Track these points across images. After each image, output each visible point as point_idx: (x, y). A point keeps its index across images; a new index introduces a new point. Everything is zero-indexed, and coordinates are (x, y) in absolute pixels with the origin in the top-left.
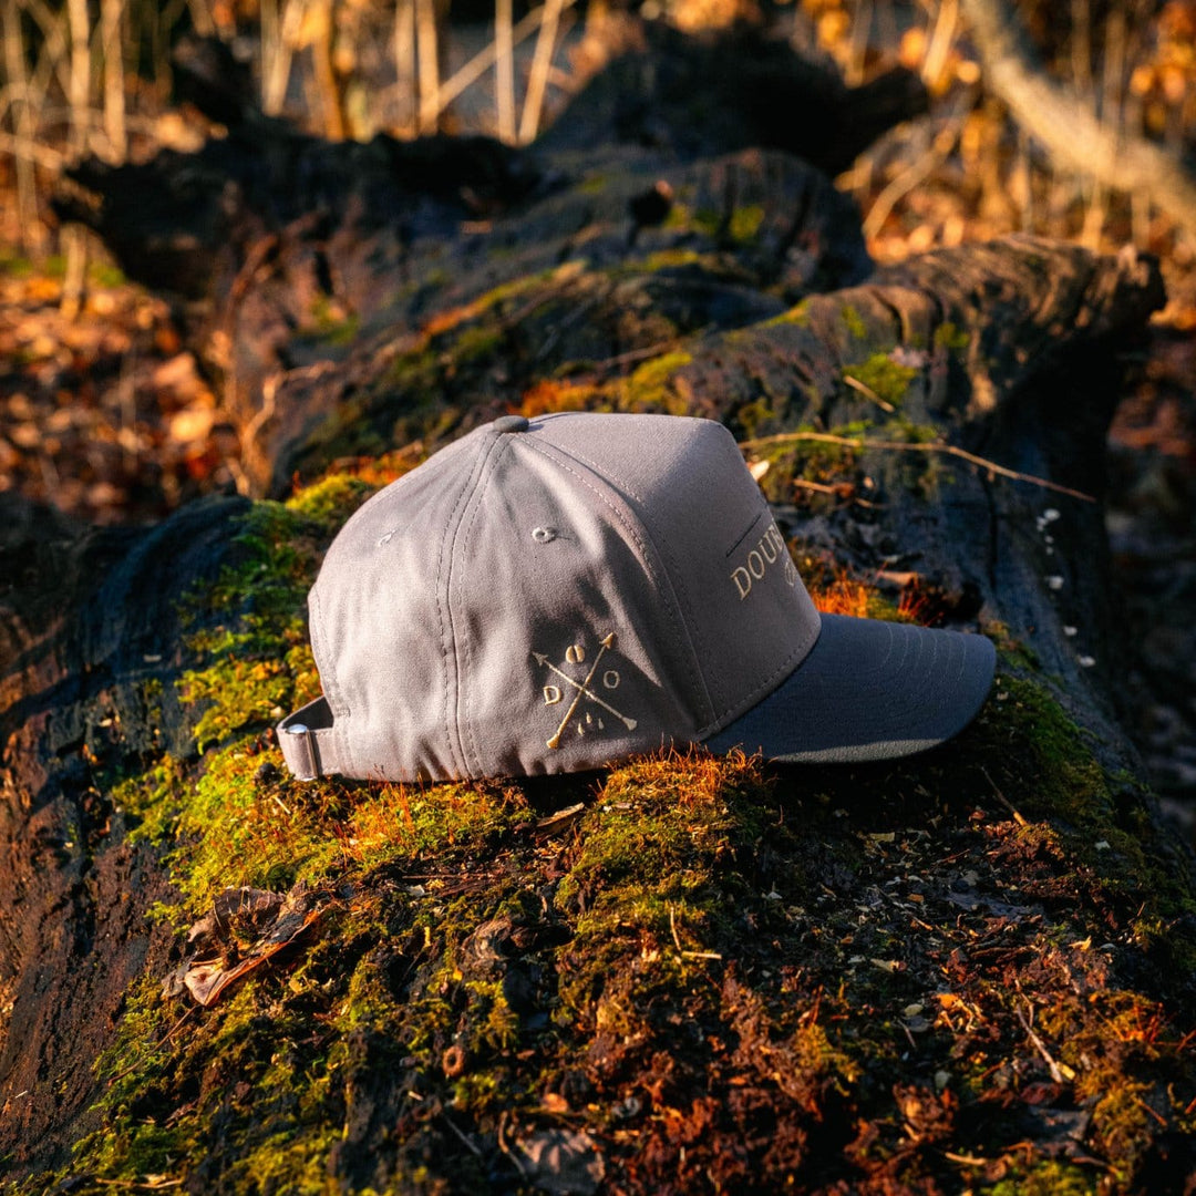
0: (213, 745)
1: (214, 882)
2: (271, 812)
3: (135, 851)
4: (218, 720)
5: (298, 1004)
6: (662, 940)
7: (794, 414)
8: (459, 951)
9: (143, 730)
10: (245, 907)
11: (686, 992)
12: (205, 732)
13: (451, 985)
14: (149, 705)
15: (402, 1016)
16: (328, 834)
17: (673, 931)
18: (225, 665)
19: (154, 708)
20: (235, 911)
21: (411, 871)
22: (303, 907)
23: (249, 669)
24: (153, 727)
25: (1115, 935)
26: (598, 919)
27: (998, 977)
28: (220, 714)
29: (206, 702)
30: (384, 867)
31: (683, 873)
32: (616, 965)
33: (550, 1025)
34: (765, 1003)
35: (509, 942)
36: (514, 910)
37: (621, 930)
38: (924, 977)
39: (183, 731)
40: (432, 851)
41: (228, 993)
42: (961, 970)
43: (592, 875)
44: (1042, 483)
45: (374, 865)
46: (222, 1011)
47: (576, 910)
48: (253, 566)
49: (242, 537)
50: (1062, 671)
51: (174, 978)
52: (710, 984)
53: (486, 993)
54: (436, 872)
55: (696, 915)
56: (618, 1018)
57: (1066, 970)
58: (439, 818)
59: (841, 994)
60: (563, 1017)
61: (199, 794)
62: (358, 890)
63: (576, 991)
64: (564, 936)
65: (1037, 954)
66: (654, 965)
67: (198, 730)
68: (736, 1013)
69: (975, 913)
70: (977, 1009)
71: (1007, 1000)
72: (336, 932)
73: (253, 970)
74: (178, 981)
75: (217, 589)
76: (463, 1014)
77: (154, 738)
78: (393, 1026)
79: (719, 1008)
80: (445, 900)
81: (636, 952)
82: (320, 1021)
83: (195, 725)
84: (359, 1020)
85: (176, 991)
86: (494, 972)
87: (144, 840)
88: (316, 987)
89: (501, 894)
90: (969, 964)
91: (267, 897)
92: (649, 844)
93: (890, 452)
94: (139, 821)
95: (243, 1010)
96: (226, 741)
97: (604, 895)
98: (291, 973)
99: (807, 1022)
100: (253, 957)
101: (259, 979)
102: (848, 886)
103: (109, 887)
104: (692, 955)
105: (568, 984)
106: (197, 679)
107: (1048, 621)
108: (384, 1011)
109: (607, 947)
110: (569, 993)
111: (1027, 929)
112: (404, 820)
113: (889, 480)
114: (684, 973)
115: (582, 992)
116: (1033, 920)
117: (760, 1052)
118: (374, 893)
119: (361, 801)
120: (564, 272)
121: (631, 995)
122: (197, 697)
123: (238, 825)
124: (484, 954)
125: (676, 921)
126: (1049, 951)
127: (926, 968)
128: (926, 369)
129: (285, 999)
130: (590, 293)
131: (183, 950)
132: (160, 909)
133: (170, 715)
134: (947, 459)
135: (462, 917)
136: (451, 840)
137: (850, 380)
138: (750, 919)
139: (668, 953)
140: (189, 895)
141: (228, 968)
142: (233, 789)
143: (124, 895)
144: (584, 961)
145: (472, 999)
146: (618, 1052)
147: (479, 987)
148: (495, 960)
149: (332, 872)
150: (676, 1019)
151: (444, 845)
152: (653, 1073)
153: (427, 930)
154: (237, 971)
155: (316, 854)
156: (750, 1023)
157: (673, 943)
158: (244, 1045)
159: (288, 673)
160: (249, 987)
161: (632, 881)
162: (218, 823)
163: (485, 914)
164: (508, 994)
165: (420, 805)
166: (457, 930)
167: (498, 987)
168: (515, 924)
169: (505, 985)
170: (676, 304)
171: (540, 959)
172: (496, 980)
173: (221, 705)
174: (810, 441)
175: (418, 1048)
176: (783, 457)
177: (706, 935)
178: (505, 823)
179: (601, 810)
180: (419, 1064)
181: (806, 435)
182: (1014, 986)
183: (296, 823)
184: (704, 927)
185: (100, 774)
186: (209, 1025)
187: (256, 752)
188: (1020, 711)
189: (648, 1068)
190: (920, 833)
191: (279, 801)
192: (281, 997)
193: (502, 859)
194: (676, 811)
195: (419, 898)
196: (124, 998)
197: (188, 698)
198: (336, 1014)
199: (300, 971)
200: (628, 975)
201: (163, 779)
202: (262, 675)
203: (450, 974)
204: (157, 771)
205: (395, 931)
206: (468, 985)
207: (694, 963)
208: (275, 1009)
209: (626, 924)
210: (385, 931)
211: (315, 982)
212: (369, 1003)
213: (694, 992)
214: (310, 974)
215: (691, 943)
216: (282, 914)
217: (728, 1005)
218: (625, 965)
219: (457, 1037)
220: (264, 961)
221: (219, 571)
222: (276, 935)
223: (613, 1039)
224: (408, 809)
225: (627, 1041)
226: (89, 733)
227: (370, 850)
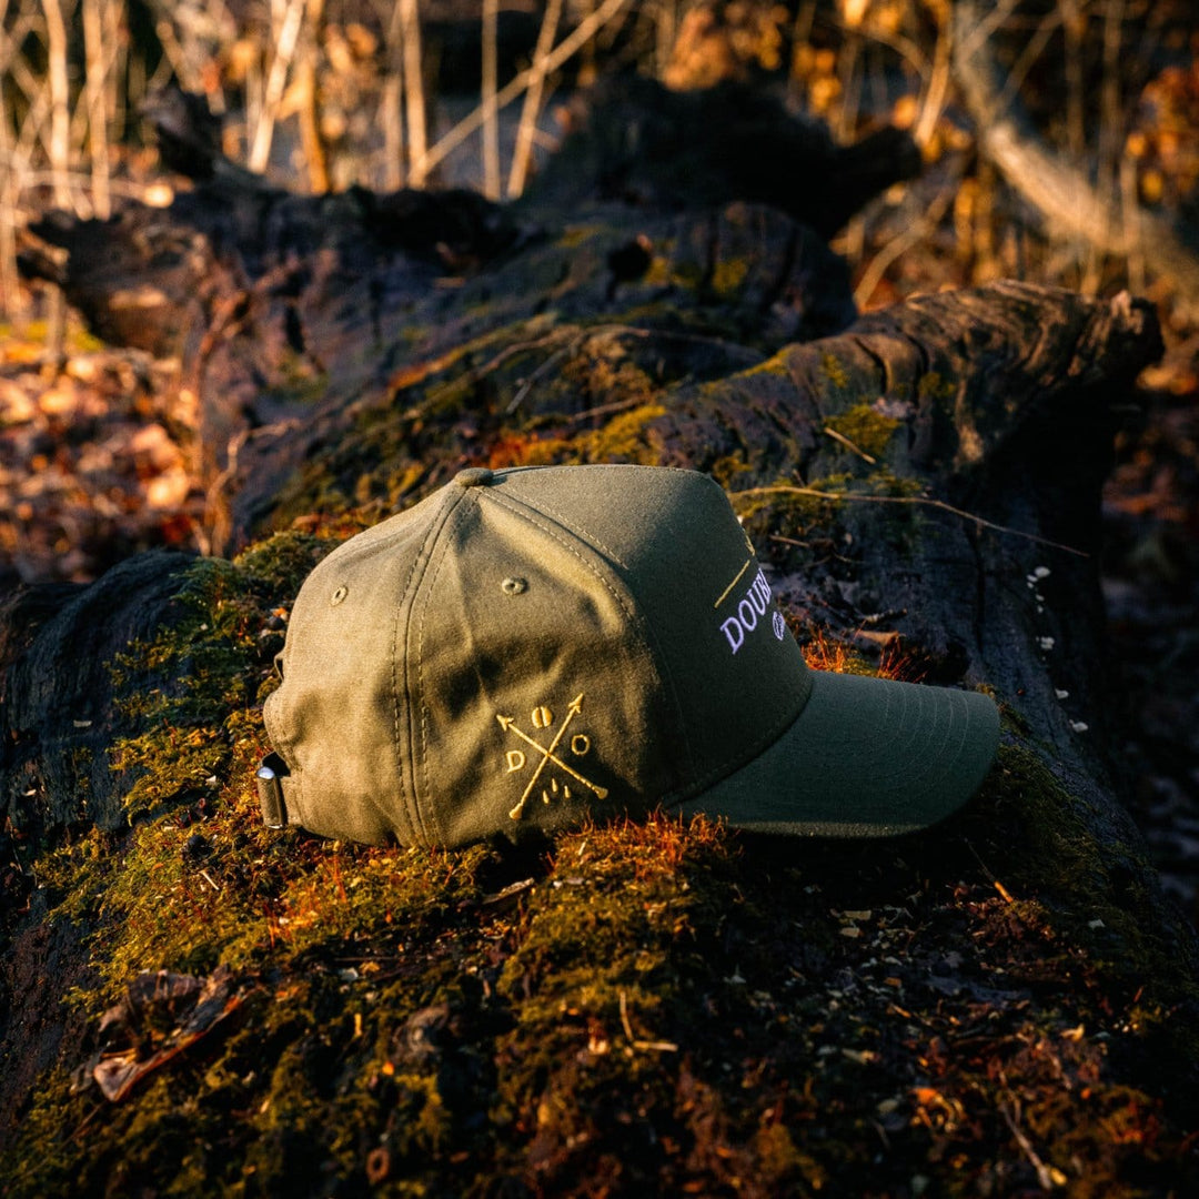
0: (144, 816)
1: (134, 964)
2: (199, 889)
3: (54, 931)
4: (149, 789)
5: (214, 1100)
6: (611, 1030)
7: (771, 466)
8: (390, 1042)
9: (70, 801)
10: (162, 992)
11: (637, 1087)
12: (135, 803)
13: (382, 1078)
14: (77, 774)
15: (325, 1115)
16: (257, 913)
17: (625, 1021)
18: (159, 730)
19: (82, 777)
20: (150, 997)
21: (343, 953)
22: (224, 992)
23: (184, 735)
24: (81, 797)
25: (1110, 1021)
26: (544, 1006)
27: (981, 1069)
28: (151, 783)
29: (136, 770)
30: (314, 949)
31: (638, 955)
32: (561, 1057)
33: (488, 1124)
34: (724, 1100)
35: (445, 1029)
36: (452, 996)
37: (567, 1019)
38: (902, 1069)
39: (112, 800)
40: (368, 931)
41: (141, 1086)
42: (941, 1061)
43: (539, 957)
44: (1032, 537)
45: (303, 946)
46: (131, 1108)
47: (520, 996)
48: (194, 626)
49: (182, 595)
50: (1053, 736)
51: (83, 1071)
52: (663, 1079)
53: (418, 1087)
54: (371, 953)
55: (651, 1001)
56: (561, 1116)
57: (1056, 1062)
58: (377, 894)
59: (807, 1087)
60: (504, 1115)
61: (126, 868)
62: (285, 974)
63: (517, 1086)
64: (506, 1023)
65: (1024, 1045)
66: (603, 1058)
67: (128, 800)
68: (691, 1112)
69: (957, 998)
70: (958, 1106)
71: (991, 1095)
72: (260, 1020)
73: (167, 1063)
74: (87, 1075)
75: (153, 650)
76: (393, 1113)
77: (81, 808)
78: (315, 1125)
79: (673, 1106)
80: (379, 986)
81: (583, 1042)
82: (238, 1118)
83: (125, 795)
84: (279, 1118)
85: (85, 1085)
86: (427, 1066)
87: (63, 919)
88: (234, 1081)
89: (439, 978)
90: (949, 1053)
91: (186, 981)
92: (600, 923)
93: (873, 505)
94: (61, 898)
95: (155, 1107)
96: (157, 812)
97: (551, 980)
98: (209, 1066)
99: (770, 1121)
100: (167, 1048)
101: (173, 1073)
102: (819, 968)
103: (25, 970)
104: (643, 1046)
105: (508, 1079)
106: (129, 745)
107: (1038, 684)
108: (307, 1109)
109: (552, 1037)
110: (510, 1089)
111: (1012, 1018)
112: (339, 897)
113: (870, 535)
114: (636, 1066)
115: (523, 1088)
116: (1020, 1006)
117: (717, 1156)
118: (303, 977)
119: (295, 876)
120: (535, 324)
121: (576, 1091)
122: (127, 765)
123: (163, 903)
124: (417, 1043)
125: (628, 1008)
126: (1037, 1040)
127: (903, 1060)
128: (910, 419)
129: (200, 1095)
130: (563, 345)
131: (95, 1042)
132: (77, 994)
133: (99, 784)
134: (931, 512)
135: (395, 1003)
136: (388, 919)
137: (830, 431)
138: (710, 1006)
139: (618, 1044)
140: (107, 978)
141: (140, 1060)
142: (160, 864)
143: (41, 980)
144: (526, 1053)
145: (403, 1095)
146: (561, 1155)
147: (412, 1081)
148: (429, 1053)
149: (257, 954)
150: (625, 1118)
151: (380, 924)
152: (598, 1179)
153: (358, 1018)
154: (149, 1064)
155: (243, 935)
156: (708, 1121)
157: (623, 1032)
158: (153, 1146)
159: (226, 739)
160: (162, 1082)
161: (582, 964)
162: (142, 901)
163: (422, 999)
164: (442, 1089)
165: (356, 881)
166: (390, 1018)
167: (431, 1082)
168: (452, 1011)
169: (440, 1081)
170: (652, 355)
171: (479, 1051)
172: (430, 1074)
173: (153, 773)
174: (787, 494)
175: (341, 1150)
176: (759, 511)
177: (656, 1023)
178: (447, 900)
179: (552, 886)
180: (341, 1168)
181: (783, 488)
182: (997, 1080)
183: (224, 900)
184: (658, 1015)
185: (23, 848)
186: (118, 1124)
187: (187, 825)
188: (1007, 778)
189: (592, 1173)
190: (899, 910)
191: (207, 876)
192: (195, 1093)
193: (444, 940)
194: (631, 885)
195: (351, 983)
196: (31, 1093)
197: (117, 766)
198: (256, 1111)
199: (218, 1064)
200: (573, 1069)
201: (89, 853)
202: (198, 741)
203: (380, 1067)
204: (83, 846)
205: (323, 1019)
206: (399, 1079)
207: (647, 1055)
208: (189, 1106)
209: (573, 1012)
210: (310, 1017)
211: (234, 1076)
212: (291, 1099)
213: (646, 1087)
214: (228, 1066)
215: (643, 1032)
216: (201, 1001)
217: (682, 1103)
218: (571, 1057)
219: (384, 1137)
220: (179, 1053)
221: (156, 631)
222: (194, 1023)
223: (555, 1140)
224: (343, 885)
225: (571, 1142)
226: (13, 804)
227: (300, 930)
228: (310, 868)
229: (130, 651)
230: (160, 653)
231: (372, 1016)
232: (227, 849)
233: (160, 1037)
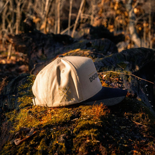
0: (22, 108)
1: (20, 127)
3: (8, 123)
5: (31, 146)
6: (90, 138)
7: (110, 69)
8: (58, 139)
9: (11, 106)
11: (94, 147)
12: (21, 106)
13: (56, 143)
15: (48, 148)
16: (38, 121)
17: (92, 137)
18: (24, 97)
19: (13, 102)
20: (23, 131)
21: (51, 126)
22: (33, 131)
23: (28, 98)
24: (13, 105)
26: (80, 135)
27: (143, 149)
28: (23, 104)
29: (21, 102)
30: (46, 125)
31: (94, 129)
32: (83, 142)
33: (72, 151)
34: (107, 149)
35: (66, 137)
36: (67, 133)
37: (84, 137)
38: (131, 148)
39: (17, 106)
40: (54, 124)
41: (21, 143)
44: (146, 80)
46: (19, 146)
47: (76, 133)
48: (30, 83)
49: (29, 79)
50: (149, 107)
52: (97, 146)
54: (55, 127)
55: (95, 135)
56: (83, 150)
57: (154, 148)
58: (56, 119)
59: (119, 148)
60: (74, 150)
61: (19, 115)
62: (42, 129)
64: (75, 137)
65: (149, 146)
66: (89, 142)
68: (102, 151)
69: (138, 139)
70: (140, 153)
71: (145, 152)
72: (38, 135)
73: (25, 140)
74: (13, 141)
76: (58, 148)
77: (13, 107)
78: (46, 150)
79: (99, 150)
80: (56, 131)
81: (86, 140)
82: (35, 148)
83: (19, 105)
84: (41, 148)
85: (12, 143)
86: (63, 142)
87: (10, 121)
89: (65, 130)
90: (138, 146)
91: (28, 129)
93: (124, 75)
94: (9, 119)
95: (23, 146)
96: (24, 108)
98: (31, 141)
99: (113, 153)
100: (25, 138)
101: (26, 141)
102: (119, 133)
103: (4, 128)
105: (75, 144)
106: (20, 99)
107: (147, 100)
108: (45, 147)
109: (81, 139)
110: (75, 146)
113: (123, 78)
115: (77, 146)
116: (148, 141)
118: (45, 129)
119: (44, 116)
120: (77, 50)
121: (85, 146)
123: (25, 119)
124: (62, 139)
125: (93, 135)
126: (151, 145)
128: (129, 64)
130: (81, 53)
131: (14, 137)
132: (11, 131)
133: (16, 104)
134: (132, 76)
135: (58, 133)
137: (118, 65)
138: (104, 137)
139: (91, 140)
140: (16, 129)
141: (21, 140)
142: (24, 114)
143: (6, 129)
144: (78, 141)
145: (59, 146)
147: (61, 144)
149: (38, 126)
150: (92, 151)
151: (56, 123)
153: (53, 135)
154: (23, 140)
155: (36, 123)
156: (104, 152)
158: (22, 151)
160: (24, 142)
161: (85, 129)
162: (21, 119)
163: (62, 133)
165: (53, 117)
166: (57, 135)
167: (64, 144)
168: (67, 135)
169: (65, 144)
170: (93, 55)
172: (63, 143)
173: (23, 102)
174: (112, 72)
175: (50, 153)
176: (108, 74)
178: (66, 120)
179: (81, 119)
181: (111, 72)
183: (33, 119)
184: (97, 137)
185: (4, 112)
186: (17, 148)
187: (28, 109)
188: (144, 110)
190: (129, 127)
191: (31, 116)
192: (29, 144)
194: (92, 120)
195: (52, 130)
196: (4, 144)
197: (19, 101)
198: (37, 147)
199: (32, 141)
200: (85, 144)
201: (14, 113)
202: (30, 98)
203: (56, 142)
204: (13, 112)
205: (48, 135)
206: (59, 144)
207: (95, 142)
208: (28, 146)
210: (46, 135)
211: (34, 142)
212: (43, 146)
213: (95, 147)
214: (34, 141)
215: (95, 139)
216: (30, 132)
217: (100, 149)
218: (84, 142)
219: (57, 152)
220: (27, 139)
221: (25, 84)
222: (29, 135)
223: (82, 153)
224: (51, 118)
225: (84, 154)
226: (3, 106)
227: (44, 123)
228: (46, 115)
229: (21, 86)
230: (25, 87)
231: (55, 135)
232: (34, 112)
233: (24, 136)
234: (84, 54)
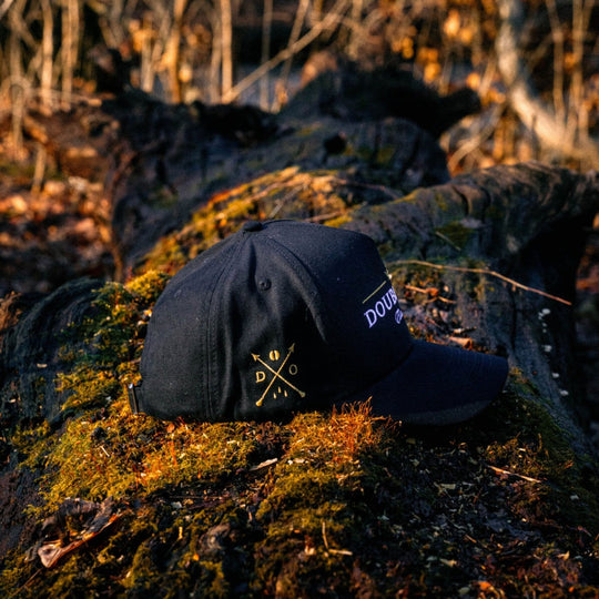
0: (71, 415)
1: (62, 494)
2: (98, 455)
3: (21, 474)
4: (75, 402)
5: (101, 570)
6: (317, 542)
7: (407, 250)
8: (198, 543)
9: (33, 406)
10: (76, 510)
11: (330, 574)
12: (67, 409)
13: (192, 562)
14: (38, 392)
15: (161, 580)
16: (129, 470)
17: (324, 538)
18: (82, 371)
19: (40, 394)
20: (70, 512)
21: (174, 493)
22: (110, 512)
23: (95, 374)
24: (39, 404)
25: (582, 550)
26: (281, 527)
27: (514, 573)
28: (76, 399)
29: (70, 391)
30: (159, 491)
31: (332, 503)
32: (290, 555)
33: (249, 590)
34: (377, 583)
35: (228, 537)
36: (232, 519)
37: (293, 535)
38: (471, 571)
39: (55, 407)
40: (188, 482)
41: (62, 560)
42: (493, 567)
44: (541, 293)
45: (153, 489)
46: (57, 572)
47: (268, 521)
48: (103, 318)
49: (97, 301)
50: (551, 397)
51: (32, 550)
52: (344, 570)
53: (212, 568)
54: (189, 494)
55: (338, 527)
56: (289, 588)
57: (555, 571)
58: (194, 463)
59: (422, 579)
60: (257, 585)
61: (61, 443)
62: (143, 503)
63: (265, 570)
64: (260, 536)
65: (538, 561)
66: (312, 557)
67: (63, 407)
68: (359, 588)
69: (500, 534)
70: (502, 592)
71: (520, 588)
72: (128, 528)
73: (77, 548)
74: (34, 553)
76: (198, 581)
77: (39, 410)
78: (155, 585)
79: (349, 585)
80: (193, 512)
81: (302, 548)
82: (114, 580)
83: (62, 404)
84: (136, 581)
85: (33, 558)
86: (217, 557)
87: (26, 469)
88: (113, 559)
89: (225, 509)
90: (497, 565)
91: (89, 505)
92: (313, 484)
93: (460, 272)
94: (26, 457)
95: (69, 572)
96: (79, 414)
97: (285, 514)
98: (99, 551)
99: (401, 596)
100: (78, 540)
101: (80, 555)
102: (428, 514)
103: (5, 494)
104: (335, 552)
105: (260, 566)
106: (66, 378)
107: (543, 369)
108: (151, 577)
109: (284, 545)
110: (261, 571)
111: (532, 544)
113: (458, 287)
114: (330, 562)
115: (268, 571)
116: (535, 539)
118: (152, 505)
119: (150, 451)
120: (287, 172)
121: (297, 575)
122: (65, 388)
123: (79, 462)
124: (212, 544)
125: (326, 530)
126: (544, 559)
127: (472, 566)
128: (479, 229)
129: (94, 566)
130: (301, 184)
131: (40, 534)
132: (32, 509)
133: (49, 398)
134: (490, 277)
135: (201, 521)
136: (199, 476)
137: (438, 233)
138: (370, 531)
139: (321, 550)
140: (48, 501)
141: (63, 546)
142: (79, 442)
143: (12, 500)
144: (271, 552)
145: (204, 571)
147: (208, 564)
148: (219, 549)
149: (128, 492)
150: (323, 591)
151: (195, 479)
153: (181, 529)
154: (68, 548)
155: (121, 481)
156: (368, 595)
157: (323, 544)
158: (68, 593)
159: (117, 377)
160: (74, 558)
161: (302, 506)
162: (69, 460)
163: (216, 521)
164: (225, 570)
165: (183, 455)
166: (198, 530)
167: (219, 566)
168: (232, 528)
169: (224, 565)
170: (345, 191)
171: (245, 550)
172: (218, 561)
173: (78, 394)
174: (415, 264)
176: (400, 273)
177: (341, 540)
178: (231, 468)
179: (287, 463)
181: (413, 261)
182: (524, 579)
183: (112, 462)
184: (342, 535)
185: (7, 430)
187: (94, 421)
188: (529, 417)
190: (470, 485)
191: (103, 449)
192: (92, 565)
193: (228, 489)
194: (330, 464)
195: (178, 510)
196: (3, 561)
197: (59, 389)
198: (124, 577)
199: (105, 550)
200: (296, 563)
201: (41, 434)
202: (102, 378)
203: (192, 556)
204: (39, 429)
205: (161, 528)
206: (201, 563)
207: (336, 556)
208: (88, 572)
209: (297, 531)
210: (156, 528)
211: (113, 557)
212: (143, 571)
213: (335, 574)
214: (110, 552)
215: (334, 545)
216: (97, 516)
217: (354, 584)
218: (295, 556)
219: (192, 595)
220: (84, 543)
221: (83, 319)
222: (93, 528)
224: (176, 457)
226: (3, 407)
227: (152, 480)
228: (159, 447)
229: (69, 329)
231: (188, 528)
232: (114, 435)
233: (74, 534)
234: (313, 189)
